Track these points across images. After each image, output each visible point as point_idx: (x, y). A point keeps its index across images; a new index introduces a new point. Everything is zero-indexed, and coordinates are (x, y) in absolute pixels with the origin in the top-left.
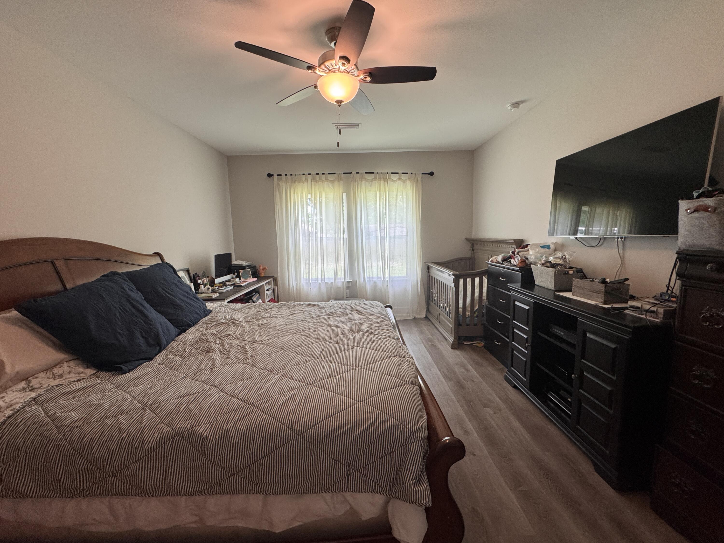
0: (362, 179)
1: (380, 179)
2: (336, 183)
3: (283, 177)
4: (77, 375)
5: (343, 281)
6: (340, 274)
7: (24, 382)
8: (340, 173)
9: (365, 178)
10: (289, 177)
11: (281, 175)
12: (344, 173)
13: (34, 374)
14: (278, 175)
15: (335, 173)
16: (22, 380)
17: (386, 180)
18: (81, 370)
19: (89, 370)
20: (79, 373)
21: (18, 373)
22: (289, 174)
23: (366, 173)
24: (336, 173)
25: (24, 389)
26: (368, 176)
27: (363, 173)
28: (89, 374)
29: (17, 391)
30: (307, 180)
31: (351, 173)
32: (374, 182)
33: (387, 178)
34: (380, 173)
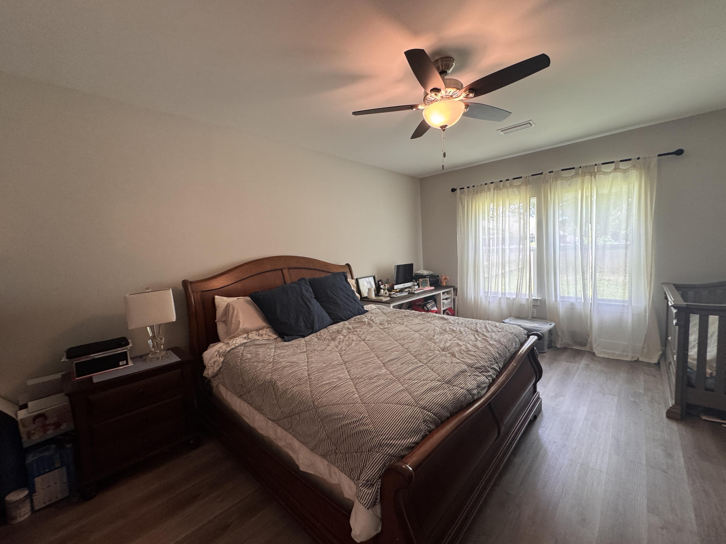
0: (556, 178)
1: (584, 174)
2: (523, 188)
3: (466, 189)
4: (269, 337)
5: (528, 298)
6: (525, 290)
7: (246, 334)
8: (528, 176)
9: (561, 177)
10: (471, 188)
11: (463, 188)
12: (532, 175)
13: (251, 331)
14: (460, 189)
15: (521, 177)
16: (246, 333)
17: (593, 174)
18: (271, 334)
19: (274, 335)
20: (270, 336)
21: (244, 328)
22: (471, 186)
23: (562, 170)
24: (523, 176)
25: (245, 338)
26: (566, 174)
27: (559, 171)
28: (274, 337)
29: (242, 338)
30: (490, 189)
31: (542, 174)
32: (575, 179)
33: (594, 172)
34: (583, 167)
